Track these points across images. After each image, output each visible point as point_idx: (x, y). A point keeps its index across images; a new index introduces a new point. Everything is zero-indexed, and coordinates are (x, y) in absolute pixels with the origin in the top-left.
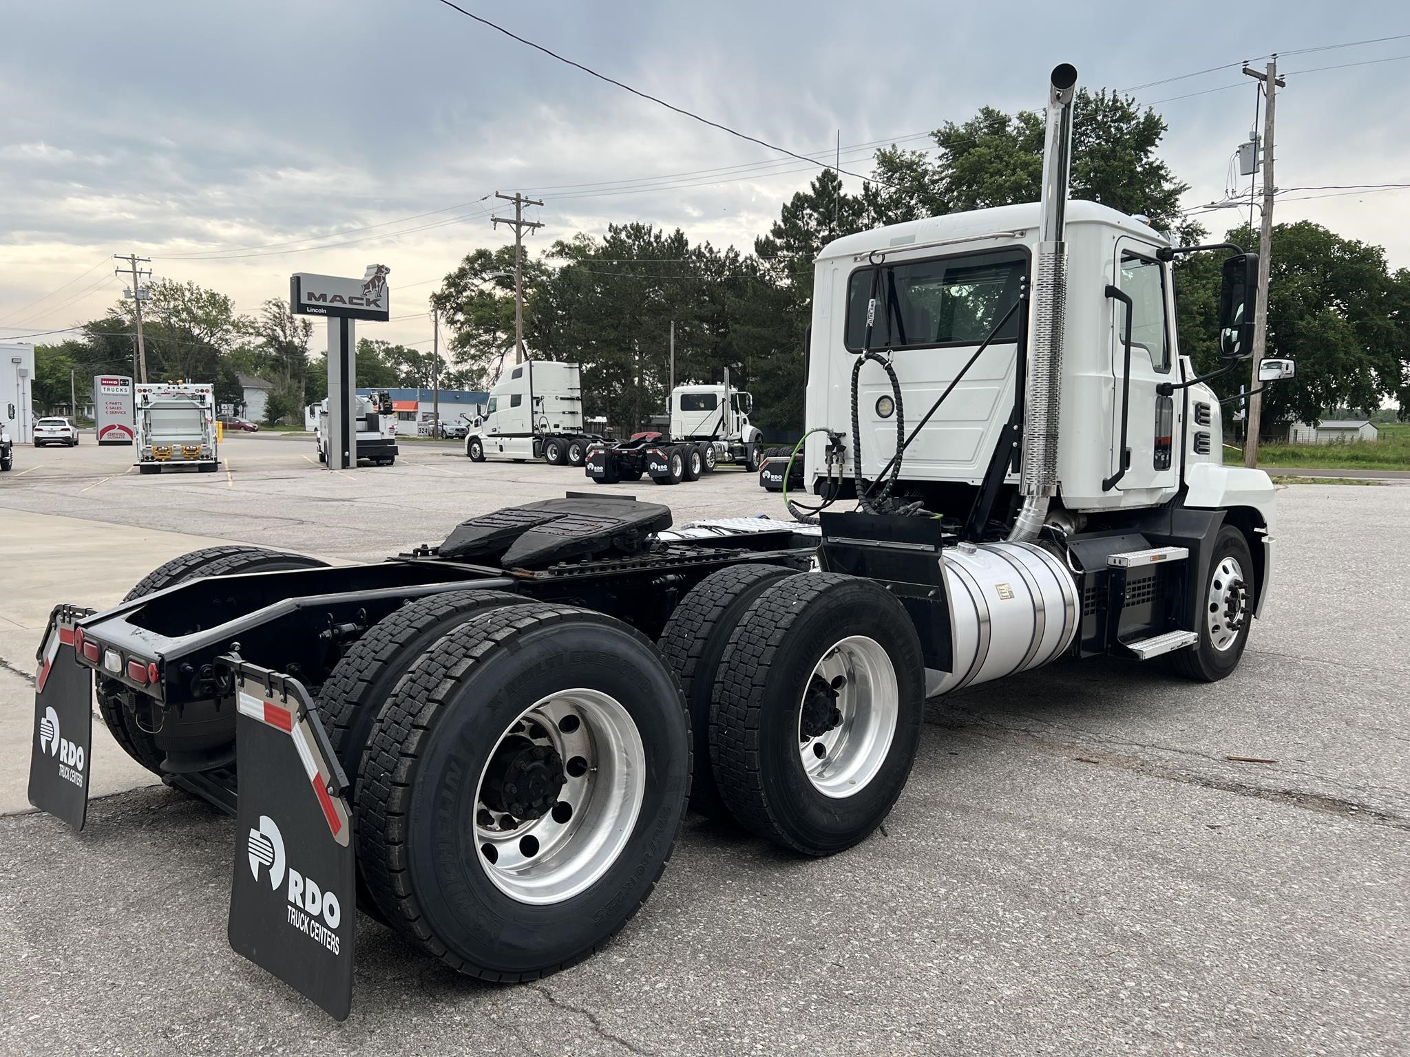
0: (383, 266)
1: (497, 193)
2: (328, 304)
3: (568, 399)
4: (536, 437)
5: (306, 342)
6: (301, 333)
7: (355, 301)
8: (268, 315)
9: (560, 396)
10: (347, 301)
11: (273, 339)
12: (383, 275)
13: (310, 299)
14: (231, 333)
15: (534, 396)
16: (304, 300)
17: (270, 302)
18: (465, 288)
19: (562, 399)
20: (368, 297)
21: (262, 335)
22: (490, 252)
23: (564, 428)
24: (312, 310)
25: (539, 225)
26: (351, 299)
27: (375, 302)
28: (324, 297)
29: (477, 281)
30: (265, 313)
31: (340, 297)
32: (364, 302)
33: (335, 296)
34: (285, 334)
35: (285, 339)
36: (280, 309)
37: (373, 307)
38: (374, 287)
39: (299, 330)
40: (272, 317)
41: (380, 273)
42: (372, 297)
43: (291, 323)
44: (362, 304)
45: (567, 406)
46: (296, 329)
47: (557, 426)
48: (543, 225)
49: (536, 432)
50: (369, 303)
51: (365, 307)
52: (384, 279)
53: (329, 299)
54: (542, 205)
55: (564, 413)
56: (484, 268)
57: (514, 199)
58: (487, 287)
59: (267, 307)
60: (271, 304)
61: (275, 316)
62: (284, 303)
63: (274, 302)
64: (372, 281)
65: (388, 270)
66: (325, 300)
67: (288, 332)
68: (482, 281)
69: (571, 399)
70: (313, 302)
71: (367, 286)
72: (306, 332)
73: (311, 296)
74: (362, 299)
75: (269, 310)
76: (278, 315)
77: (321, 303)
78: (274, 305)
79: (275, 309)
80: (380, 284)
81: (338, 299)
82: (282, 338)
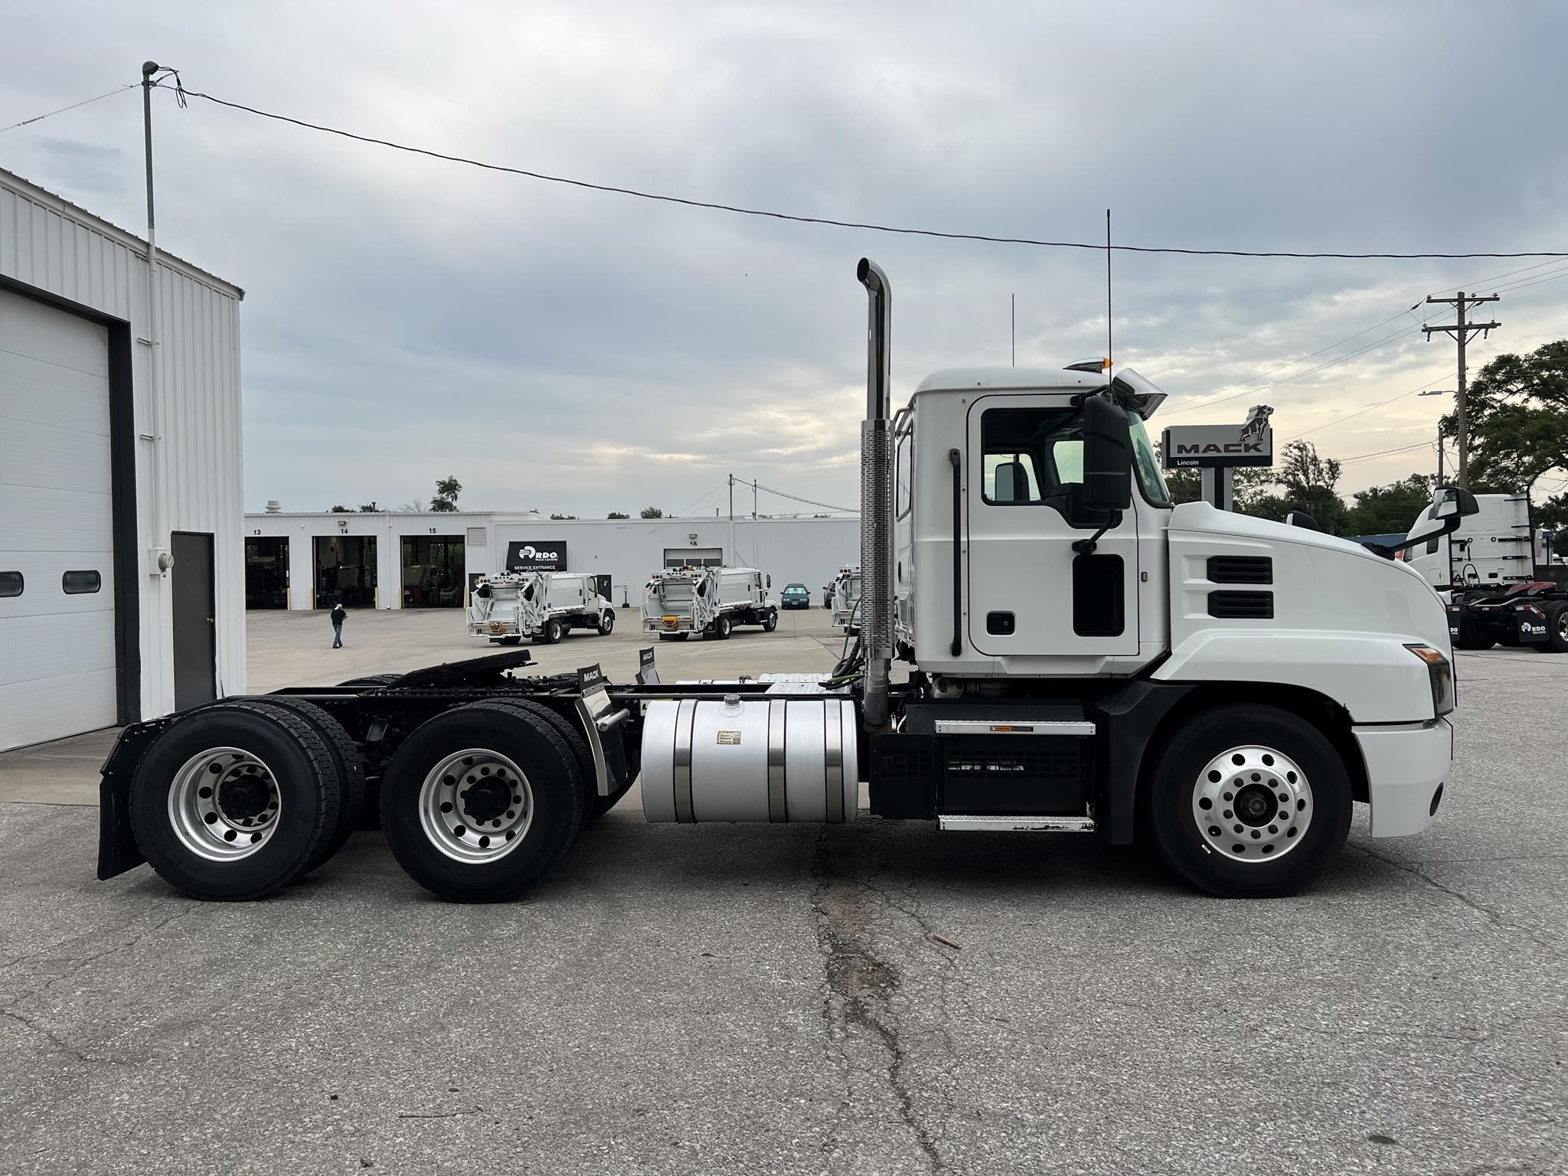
0: (1265, 407)
1: (1429, 297)
2: (1200, 455)
3: (1512, 540)
4: (1457, 590)
5: (1332, 485)
6: (1327, 476)
7: (1231, 448)
8: (1289, 459)
9: (1498, 537)
10: (1222, 449)
11: (1295, 485)
12: (1265, 416)
13: (1180, 452)
14: (1242, 483)
15: (1452, 539)
16: (1174, 454)
17: (1290, 445)
18: (1484, 405)
19: (1501, 540)
20: (1246, 442)
21: (1283, 482)
22: (1517, 357)
23: (1505, 578)
24: (1182, 463)
25: (1494, 325)
26: (1227, 447)
27: (1255, 447)
28: (1196, 448)
29: (1498, 396)
30: (1286, 458)
31: (1215, 446)
32: (1242, 448)
33: (1209, 446)
34: (1307, 478)
35: (1308, 483)
36: (1302, 452)
37: (1253, 453)
38: (1254, 430)
39: (1324, 473)
40: (1293, 461)
41: (1261, 414)
42: (1251, 442)
43: (1315, 465)
44: (1240, 451)
45: (1510, 549)
46: (1320, 472)
47: (1493, 575)
48: (1499, 324)
49: (1455, 584)
50: (1247, 448)
51: (1243, 454)
52: (1266, 420)
53: (1201, 450)
54: (1498, 299)
55: (1505, 558)
56: (1510, 379)
57: (1454, 300)
58: (1516, 400)
59: (1287, 451)
60: (1291, 448)
61: (1297, 460)
62: (1307, 445)
63: (1295, 444)
64: (1252, 425)
65: (1271, 410)
66: (1197, 451)
67: (1311, 476)
68: (1508, 394)
69: (1518, 540)
70: (1184, 455)
71: (1245, 430)
72: (1333, 474)
73: (1181, 448)
74: (1240, 445)
75: (1289, 454)
76: (1300, 460)
77: (1192, 454)
78: (1295, 447)
79: (1296, 452)
80: (1262, 426)
81: (1212, 448)
82: (1304, 483)
